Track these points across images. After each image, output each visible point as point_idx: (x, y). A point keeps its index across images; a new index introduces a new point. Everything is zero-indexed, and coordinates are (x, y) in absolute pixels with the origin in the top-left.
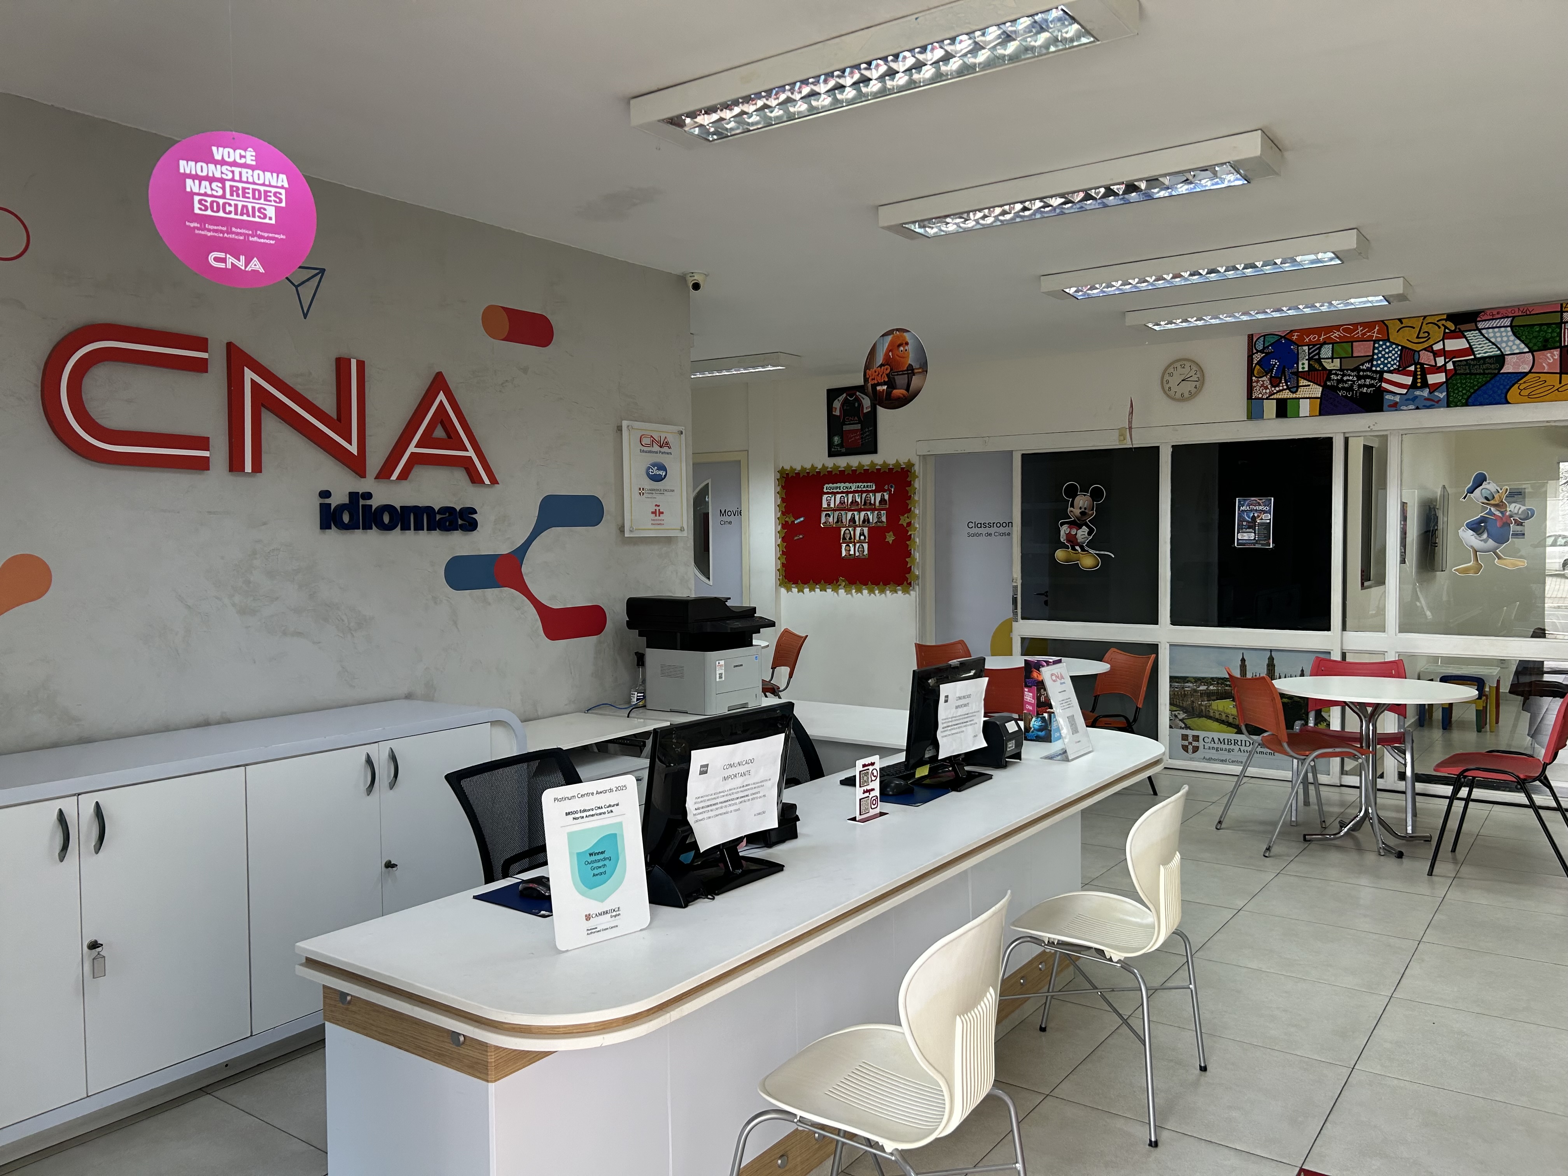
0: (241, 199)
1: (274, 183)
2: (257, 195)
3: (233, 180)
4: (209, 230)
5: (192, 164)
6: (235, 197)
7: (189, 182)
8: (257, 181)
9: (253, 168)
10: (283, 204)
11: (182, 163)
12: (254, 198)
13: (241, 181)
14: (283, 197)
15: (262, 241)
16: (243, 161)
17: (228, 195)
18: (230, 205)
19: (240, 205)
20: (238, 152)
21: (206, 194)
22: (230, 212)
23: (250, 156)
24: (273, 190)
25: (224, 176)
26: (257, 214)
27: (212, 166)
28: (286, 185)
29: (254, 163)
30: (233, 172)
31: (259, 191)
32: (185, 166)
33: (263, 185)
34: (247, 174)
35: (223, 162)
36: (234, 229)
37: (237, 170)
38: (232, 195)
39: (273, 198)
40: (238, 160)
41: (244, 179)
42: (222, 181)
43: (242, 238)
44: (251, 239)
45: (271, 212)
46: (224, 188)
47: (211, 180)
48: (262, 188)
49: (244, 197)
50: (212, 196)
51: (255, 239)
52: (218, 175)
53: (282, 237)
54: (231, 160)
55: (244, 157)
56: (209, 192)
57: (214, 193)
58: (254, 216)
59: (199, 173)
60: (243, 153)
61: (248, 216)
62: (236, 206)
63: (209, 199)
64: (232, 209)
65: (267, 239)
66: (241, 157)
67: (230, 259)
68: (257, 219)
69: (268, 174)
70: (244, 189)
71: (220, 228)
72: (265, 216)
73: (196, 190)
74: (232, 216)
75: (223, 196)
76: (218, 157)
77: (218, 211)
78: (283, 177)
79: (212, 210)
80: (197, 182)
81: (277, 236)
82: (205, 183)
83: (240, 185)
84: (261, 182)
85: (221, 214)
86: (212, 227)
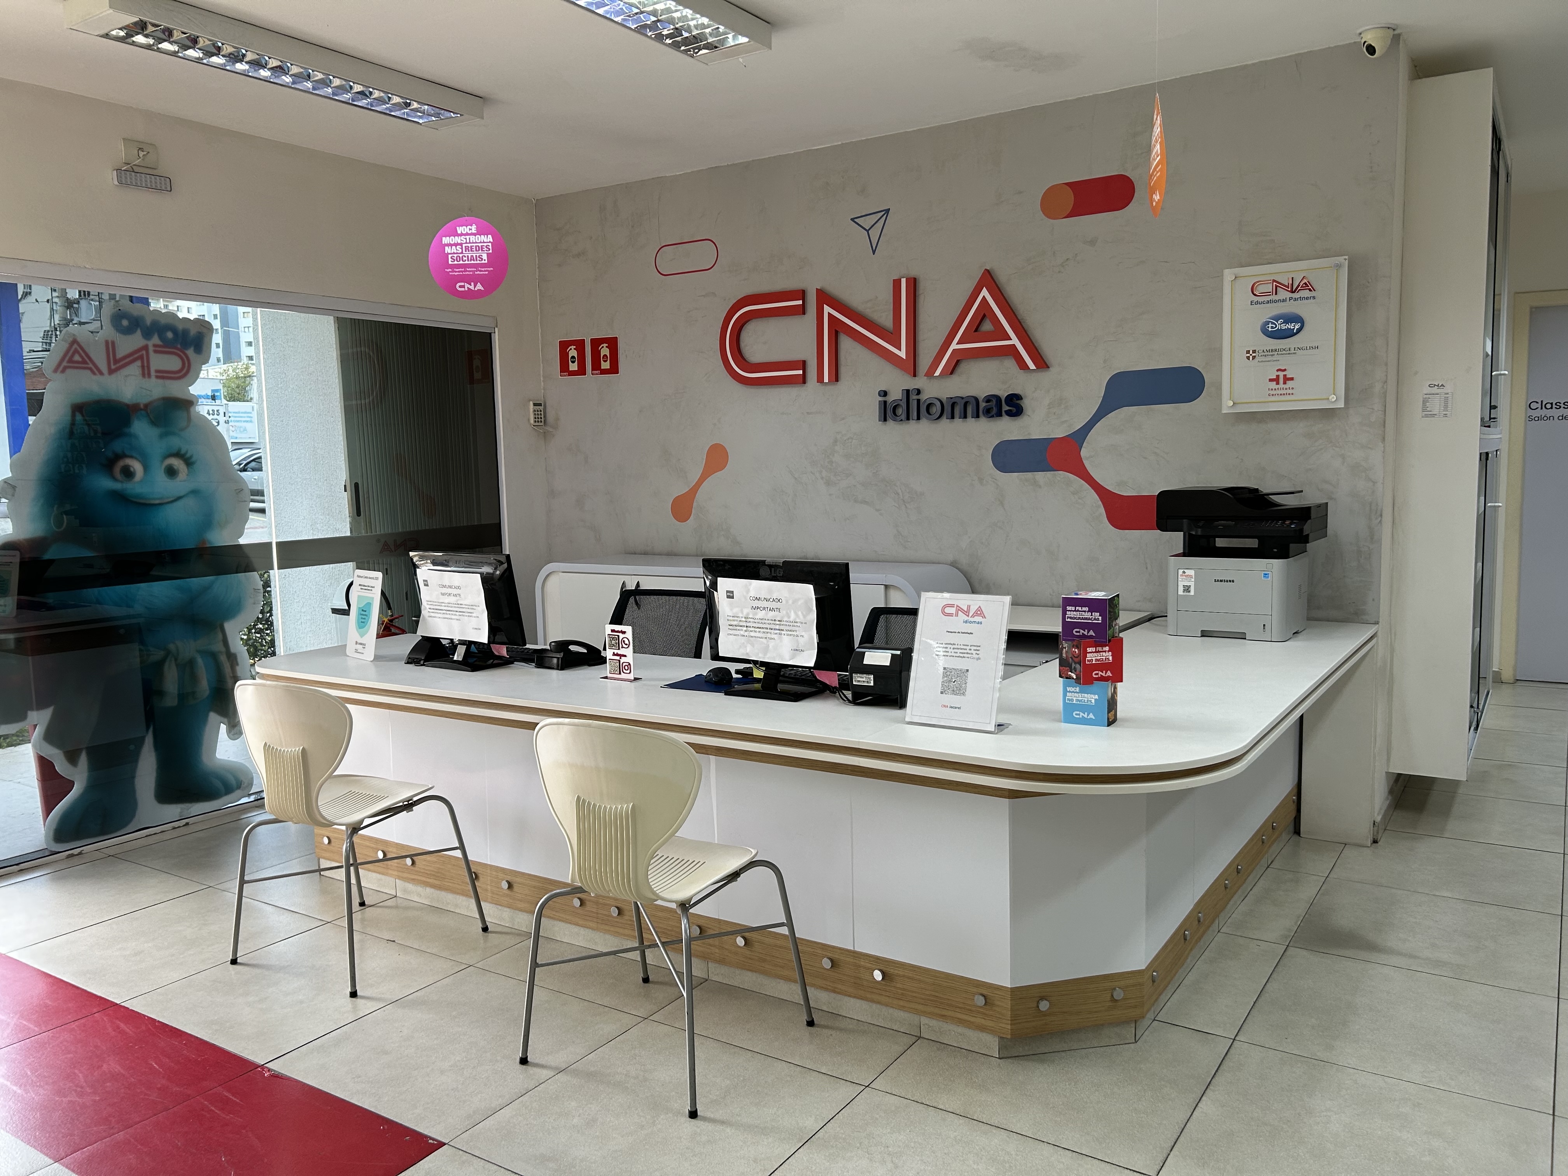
0: (470, 252)
1: (485, 241)
2: (478, 249)
3: (466, 243)
4: (456, 272)
5: (448, 238)
6: (467, 252)
7: (446, 248)
8: (477, 241)
9: (475, 234)
10: (491, 251)
11: (444, 238)
12: (476, 251)
13: (470, 243)
14: (490, 247)
15: (482, 273)
16: (471, 232)
17: (464, 252)
18: (465, 257)
19: (470, 255)
20: (469, 227)
21: (454, 253)
22: (465, 260)
23: (474, 229)
24: (485, 244)
25: (462, 242)
26: (478, 259)
27: (456, 237)
28: (492, 241)
29: (476, 232)
30: (466, 239)
31: (479, 246)
32: (446, 240)
33: (481, 242)
34: (473, 238)
35: (462, 235)
36: (467, 269)
37: (468, 237)
38: (466, 251)
39: (486, 249)
40: (469, 232)
41: (471, 241)
42: (461, 244)
43: (471, 273)
44: (476, 273)
45: (485, 257)
46: (462, 248)
47: (456, 245)
48: (480, 245)
49: (471, 251)
50: (457, 253)
51: (478, 273)
52: (459, 242)
53: (492, 269)
54: (465, 232)
55: (471, 229)
56: (455, 252)
57: (458, 252)
58: (477, 260)
59: (451, 242)
60: (470, 227)
61: (474, 261)
62: (468, 256)
63: (455, 255)
64: (466, 258)
65: (484, 272)
66: (470, 229)
67: (467, 285)
68: (478, 262)
69: (482, 236)
70: (471, 246)
71: (461, 270)
72: (482, 259)
73: (449, 252)
74: (467, 262)
75: (462, 253)
76: (459, 232)
77: (460, 261)
78: (490, 236)
79: (457, 261)
80: (450, 247)
81: (489, 269)
82: (454, 247)
83: (469, 245)
84: (479, 241)
85: (461, 262)
86: (457, 270)
